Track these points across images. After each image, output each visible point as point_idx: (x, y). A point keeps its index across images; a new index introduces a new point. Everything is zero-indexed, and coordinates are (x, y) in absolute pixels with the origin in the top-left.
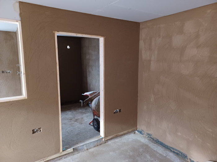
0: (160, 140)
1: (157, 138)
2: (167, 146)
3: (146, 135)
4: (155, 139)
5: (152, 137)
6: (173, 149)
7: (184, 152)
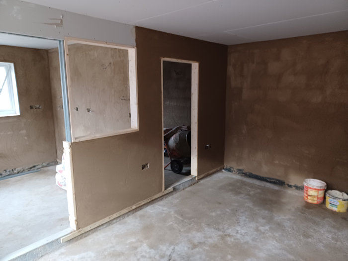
0: (254, 173)
1: (251, 172)
2: (263, 177)
3: (236, 171)
4: (248, 174)
5: (244, 172)
6: (270, 179)
7: (281, 179)
